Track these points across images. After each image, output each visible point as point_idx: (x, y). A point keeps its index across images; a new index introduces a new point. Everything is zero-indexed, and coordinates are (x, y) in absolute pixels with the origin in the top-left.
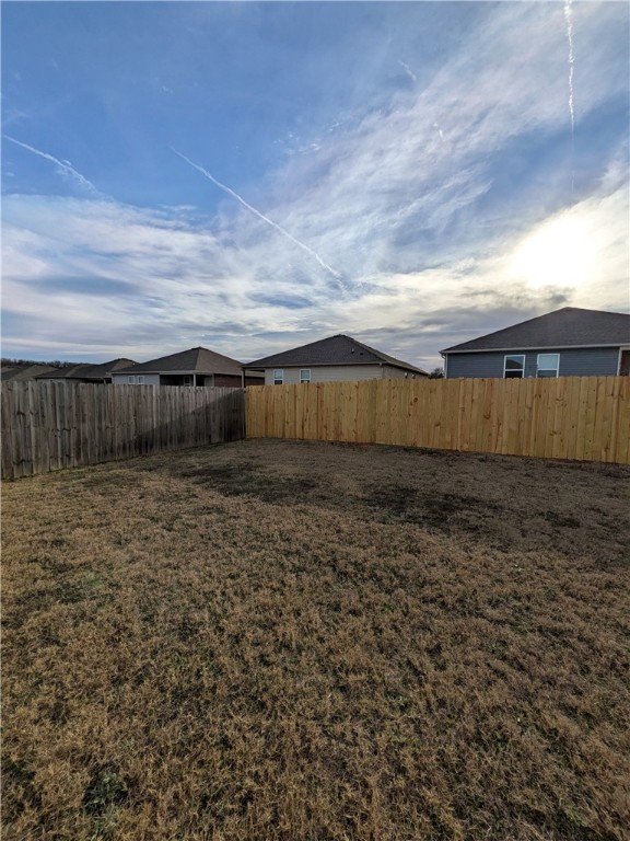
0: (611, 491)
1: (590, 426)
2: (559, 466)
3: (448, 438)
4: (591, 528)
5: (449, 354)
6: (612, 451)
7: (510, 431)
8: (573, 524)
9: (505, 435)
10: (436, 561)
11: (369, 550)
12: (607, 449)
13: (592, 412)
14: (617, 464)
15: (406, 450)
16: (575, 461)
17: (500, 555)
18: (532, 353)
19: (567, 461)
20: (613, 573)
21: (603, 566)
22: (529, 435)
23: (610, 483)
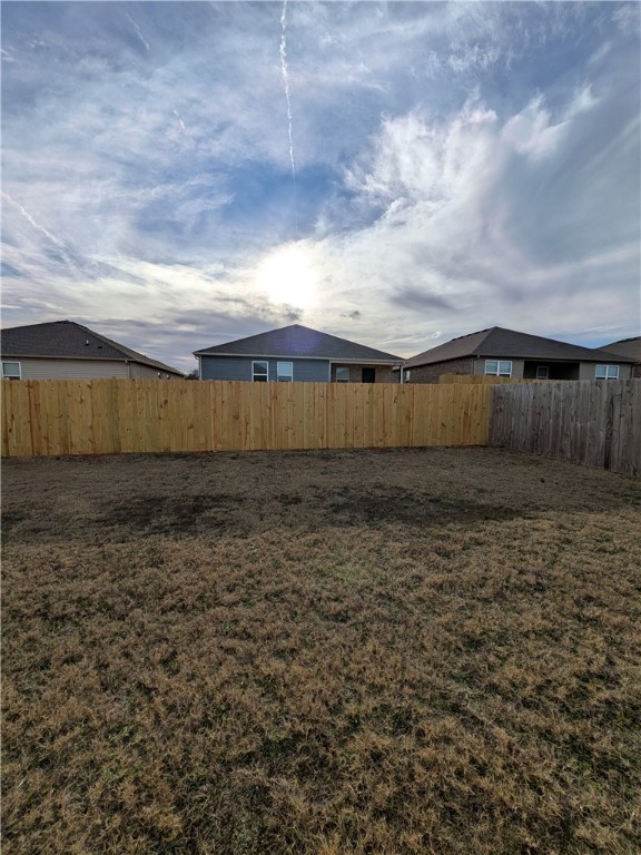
0: (323, 470)
1: (311, 422)
2: (293, 455)
3: (202, 440)
4: (308, 501)
5: (203, 356)
6: (325, 439)
7: (256, 429)
8: (297, 500)
9: (252, 432)
10: (180, 567)
11: (100, 578)
12: (322, 438)
13: (312, 409)
14: (328, 449)
15: (158, 456)
16: (304, 450)
17: (240, 542)
18: (273, 360)
19: (298, 450)
20: (318, 532)
21: (313, 529)
22: (270, 433)
23: (322, 464)
